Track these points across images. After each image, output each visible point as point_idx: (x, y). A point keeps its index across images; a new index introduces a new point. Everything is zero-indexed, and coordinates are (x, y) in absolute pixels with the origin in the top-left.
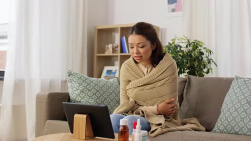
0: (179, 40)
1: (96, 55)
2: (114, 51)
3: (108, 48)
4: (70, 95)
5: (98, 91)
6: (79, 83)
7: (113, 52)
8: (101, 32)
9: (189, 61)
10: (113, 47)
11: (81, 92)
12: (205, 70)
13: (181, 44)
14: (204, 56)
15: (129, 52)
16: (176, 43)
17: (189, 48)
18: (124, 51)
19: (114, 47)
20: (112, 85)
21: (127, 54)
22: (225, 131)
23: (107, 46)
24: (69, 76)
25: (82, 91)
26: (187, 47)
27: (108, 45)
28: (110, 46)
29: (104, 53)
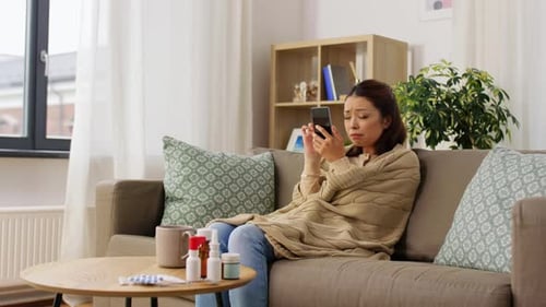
0: (435, 69)
1: (275, 104)
2: (310, 95)
3: (299, 89)
4: (165, 186)
5: (218, 178)
6: (182, 163)
7: (308, 100)
8: (283, 56)
9: (452, 116)
10: (308, 87)
11: (184, 180)
12: (493, 134)
13: (437, 79)
14: (487, 105)
15: (338, 99)
16: (427, 76)
17: (453, 86)
18: (329, 95)
19: (311, 88)
20: (253, 167)
21: (335, 102)
22: (454, 261)
23: (297, 87)
24: (165, 147)
25: (187, 178)
26: (449, 84)
27: (299, 84)
28: (303, 85)
29: (291, 101)
